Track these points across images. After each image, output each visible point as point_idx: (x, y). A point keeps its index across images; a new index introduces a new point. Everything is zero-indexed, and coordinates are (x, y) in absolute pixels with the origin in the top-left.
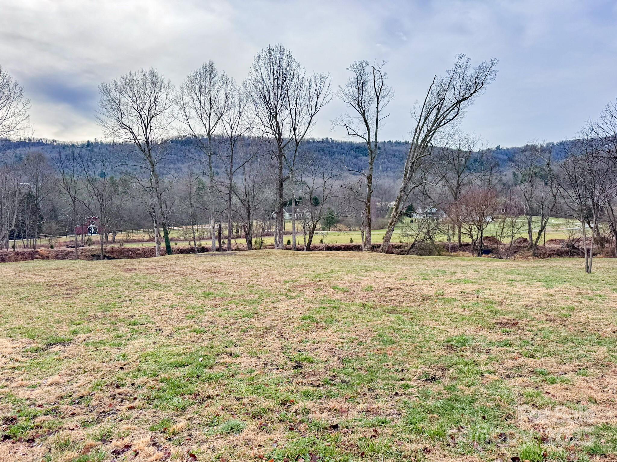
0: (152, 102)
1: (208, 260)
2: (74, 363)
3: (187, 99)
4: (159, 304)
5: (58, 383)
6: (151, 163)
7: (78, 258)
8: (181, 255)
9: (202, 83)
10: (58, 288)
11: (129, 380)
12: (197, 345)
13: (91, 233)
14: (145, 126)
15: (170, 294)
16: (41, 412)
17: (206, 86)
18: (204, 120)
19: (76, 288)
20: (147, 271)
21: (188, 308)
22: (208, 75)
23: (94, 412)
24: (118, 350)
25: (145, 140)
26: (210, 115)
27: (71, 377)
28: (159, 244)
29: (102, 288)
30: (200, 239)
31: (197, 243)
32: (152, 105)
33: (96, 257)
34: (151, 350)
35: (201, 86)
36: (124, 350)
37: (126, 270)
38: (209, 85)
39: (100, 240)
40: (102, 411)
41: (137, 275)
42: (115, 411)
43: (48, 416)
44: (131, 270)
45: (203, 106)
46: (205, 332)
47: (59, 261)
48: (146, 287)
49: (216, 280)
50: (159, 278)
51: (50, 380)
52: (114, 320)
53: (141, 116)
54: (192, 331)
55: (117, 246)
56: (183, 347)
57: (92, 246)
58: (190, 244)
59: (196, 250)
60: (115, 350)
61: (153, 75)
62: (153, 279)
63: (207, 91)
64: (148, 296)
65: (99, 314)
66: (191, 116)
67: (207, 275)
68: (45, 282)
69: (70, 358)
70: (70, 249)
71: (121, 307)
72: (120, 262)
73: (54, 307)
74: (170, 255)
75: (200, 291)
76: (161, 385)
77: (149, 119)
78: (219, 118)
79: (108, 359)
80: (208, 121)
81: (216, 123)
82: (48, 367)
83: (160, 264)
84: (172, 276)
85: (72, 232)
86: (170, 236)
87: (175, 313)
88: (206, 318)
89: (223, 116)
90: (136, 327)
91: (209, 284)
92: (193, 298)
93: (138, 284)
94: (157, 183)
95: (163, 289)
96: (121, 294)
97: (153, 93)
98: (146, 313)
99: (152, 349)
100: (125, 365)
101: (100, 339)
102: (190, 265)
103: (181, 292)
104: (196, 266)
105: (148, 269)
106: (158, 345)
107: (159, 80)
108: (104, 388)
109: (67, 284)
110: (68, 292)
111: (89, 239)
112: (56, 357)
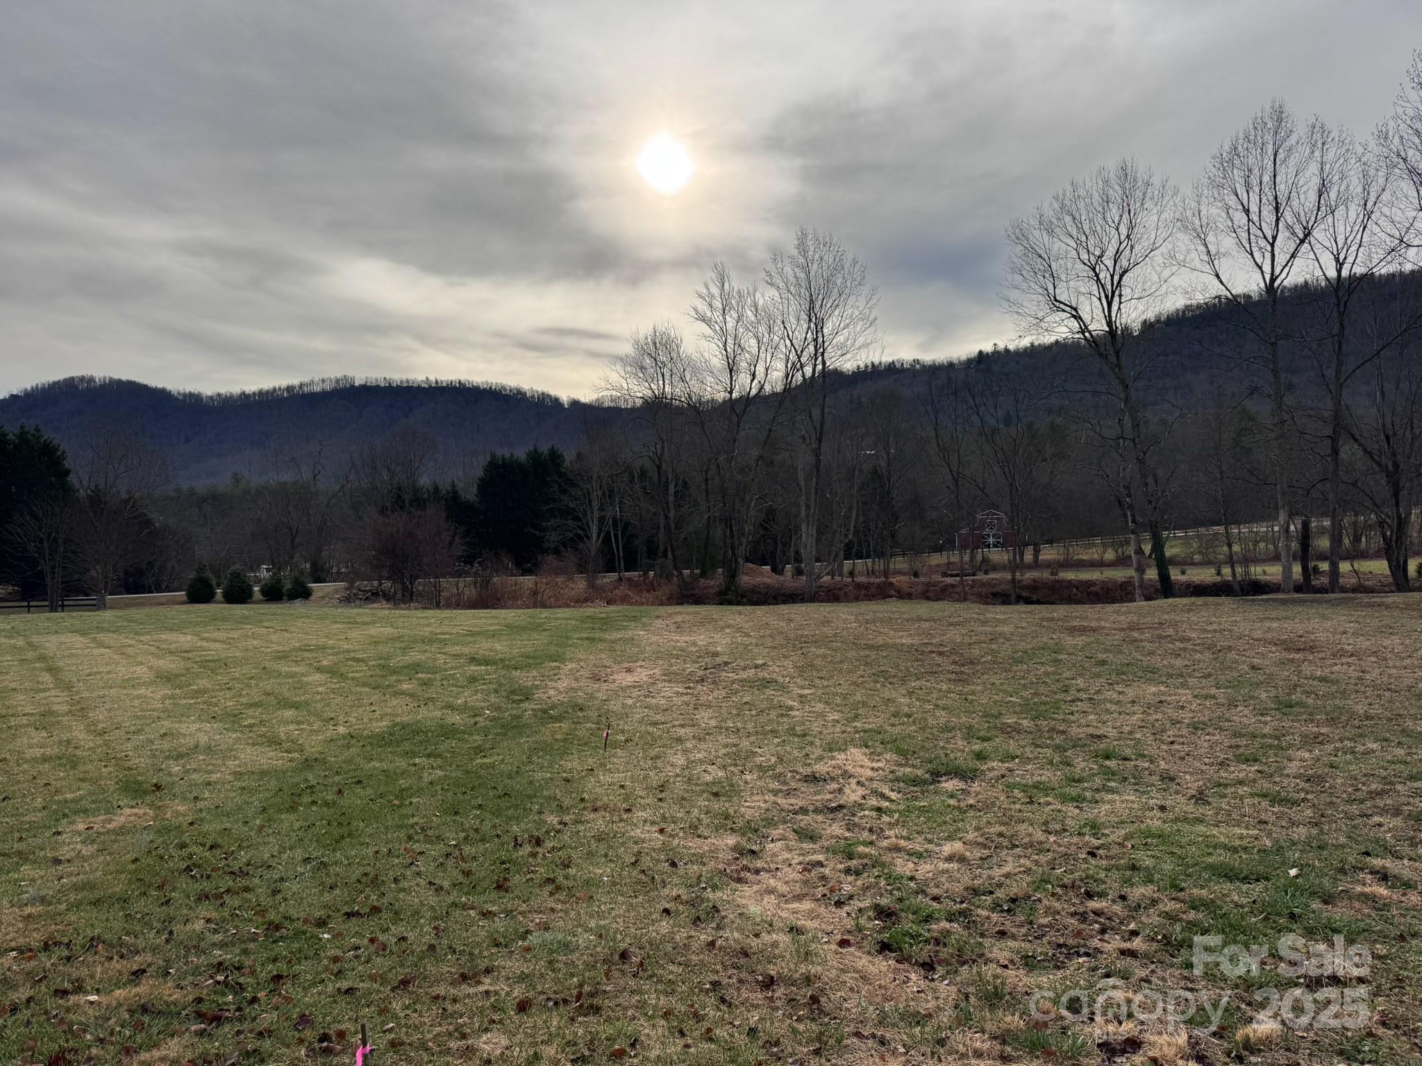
0: (1123, 237)
1: (1274, 614)
2: (988, 822)
3: (1213, 212)
4: (1159, 716)
5: (962, 859)
6: (1122, 381)
7: (965, 600)
8: (1200, 600)
9: (1251, 161)
10: (939, 659)
11: (1113, 885)
12: (1278, 833)
13: (988, 546)
14: (1107, 297)
15: (1185, 695)
16: (939, 911)
17: (1262, 168)
18: (1257, 255)
19: (972, 663)
20: (1119, 636)
21: (1236, 735)
22: (1269, 138)
23: (1045, 940)
24: (1077, 811)
25: (1107, 329)
26: (1274, 238)
27: (987, 852)
28: (1141, 570)
29: (1025, 666)
30: (1247, 561)
31: (1239, 570)
32: (1125, 244)
33: (1002, 597)
34: (1154, 822)
35: (1250, 170)
36: (1091, 813)
37: (1072, 631)
38: (1271, 163)
39: (1006, 562)
40: (1062, 941)
41: (1098, 642)
42: (1091, 951)
43: (953, 924)
44: (1083, 630)
45: (1256, 219)
46: (1295, 803)
47: (931, 603)
48: (1124, 673)
49: (1307, 669)
50: (1152, 653)
51: (947, 848)
52: (1059, 740)
53: (1097, 275)
54: (1258, 795)
55: (1045, 575)
56: (1237, 831)
57: (992, 576)
58: (1219, 573)
59: (1237, 587)
60: (1071, 810)
61: (1125, 173)
62: (1137, 655)
63: (1266, 179)
64: (1131, 693)
65: (1025, 723)
66: (1222, 250)
67: (1277, 654)
68: (913, 645)
69: (980, 811)
70: (949, 580)
71: (1072, 714)
72: (1055, 611)
73: (935, 696)
74: (1171, 600)
75: (1264, 695)
76: (1192, 915)
77: (1116, 278)
78: (1302, 241)
79: (1058, 827)
80: (1268, 255)
81: (1293, 256)
82: (939, 820)
83: (1148, 619)
84: (1184, 649)
85: (949, 545)
86: (1169, 552)
87: (1203, 741)
88: (1293, 768)
89: (1315, 233)
90: (1111, 764)
91: (1287, 679)
92: (1246, 712)
93: (1103, 663)
94: (1136, 426)
95: (1164, 679)
96: (1067, 682)
97: (1126, 216)
98: (1130, 733)
99: (1157, 823)
100: (1098, 848)
101: (1035, 779)
102: (1227, 626)
103: (1213, 691)
104: (1244, 627)
105: (1122, 630)
106: (1171, 816)
107: (1140, 183)
108: (1059, 890)
109: (953, 651)
110: (957, 668)
111: (985, 560)
112: (952, 802)
